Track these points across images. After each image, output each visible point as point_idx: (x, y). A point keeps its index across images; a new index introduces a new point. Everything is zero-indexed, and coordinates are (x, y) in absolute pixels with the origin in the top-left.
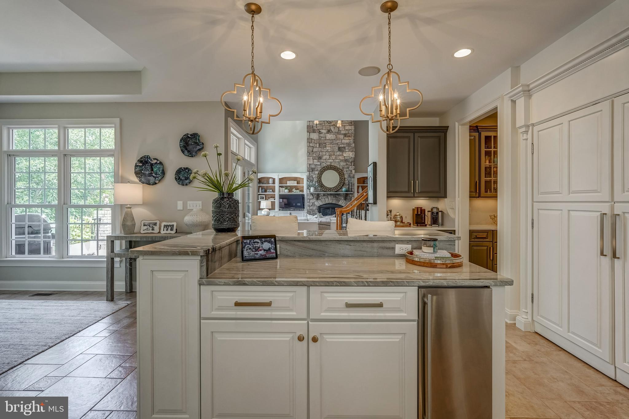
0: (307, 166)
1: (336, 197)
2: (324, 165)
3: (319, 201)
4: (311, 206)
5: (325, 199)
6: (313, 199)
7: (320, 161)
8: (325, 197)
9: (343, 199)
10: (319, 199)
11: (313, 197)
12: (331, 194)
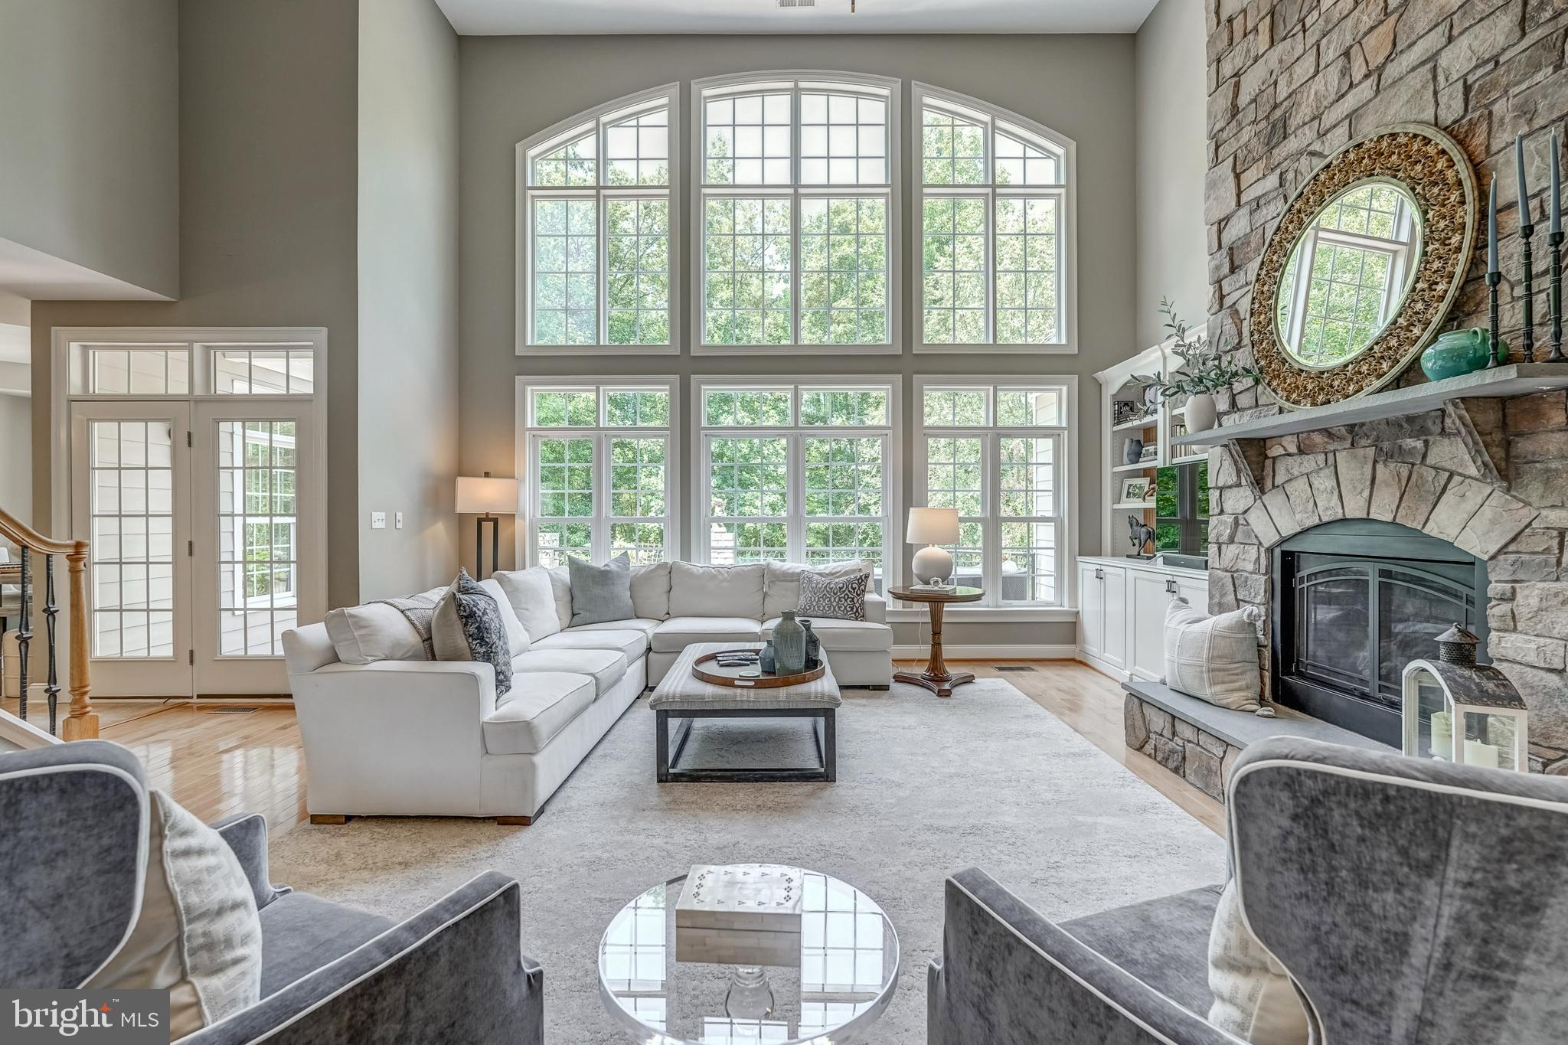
0: (1210, 247)
1: (1396, 454)
2: (1309, 167)
3: (1273, 499)
4: (1231, 540)
5: (1316, 483)
6: (1239, 485)
7: (1280, 153)
8: (1309, 463)
9: (1472, 471)
10: (1269, 484)
11: (1238, 472)
12: (1354, 431)
